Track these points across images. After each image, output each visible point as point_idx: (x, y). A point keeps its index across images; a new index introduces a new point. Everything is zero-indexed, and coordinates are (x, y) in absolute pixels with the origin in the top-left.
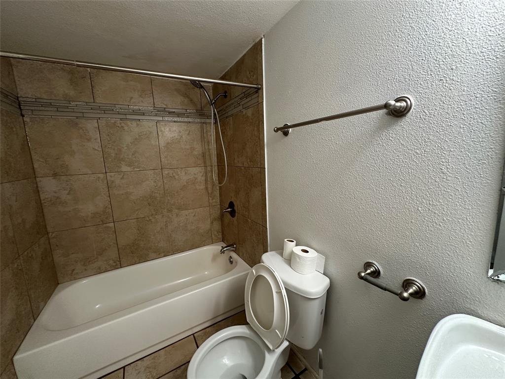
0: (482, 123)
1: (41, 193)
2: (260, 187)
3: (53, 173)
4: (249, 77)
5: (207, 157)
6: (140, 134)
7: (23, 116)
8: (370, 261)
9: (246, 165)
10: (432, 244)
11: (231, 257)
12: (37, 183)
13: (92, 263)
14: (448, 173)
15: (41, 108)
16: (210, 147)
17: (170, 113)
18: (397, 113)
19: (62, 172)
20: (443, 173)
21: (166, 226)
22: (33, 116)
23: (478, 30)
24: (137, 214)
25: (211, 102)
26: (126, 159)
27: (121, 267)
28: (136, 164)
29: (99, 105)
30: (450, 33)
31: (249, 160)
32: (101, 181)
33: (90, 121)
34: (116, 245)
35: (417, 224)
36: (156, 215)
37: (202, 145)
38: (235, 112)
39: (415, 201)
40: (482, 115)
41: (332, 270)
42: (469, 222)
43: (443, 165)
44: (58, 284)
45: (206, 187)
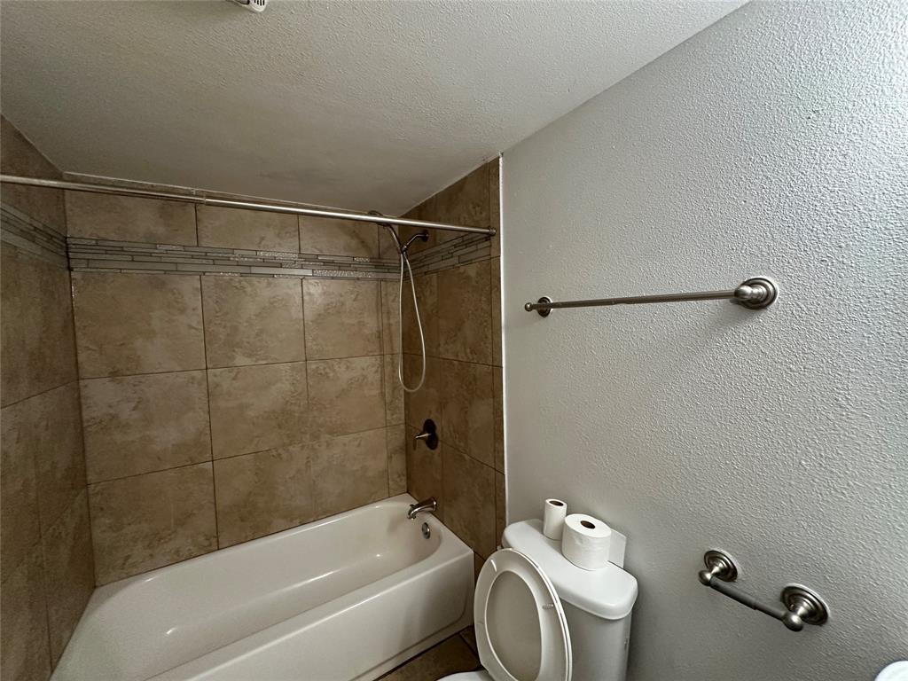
0: (899, 333)
1: (84, 407)
2: (492, 400)
3: (111, 370)
4: (473, 213)
5: (386, 338)
6: (272, 300)
7: (70, 269)
8: (716, 549)
9: (462, 357)
10: (832, 526)
11: (426, 524)
12: (79, 389)
13: (166, 542)
14: (848, 407)
15: (103, 257)
16: (392, 321)
17: (325, 263)
18: (752, 304)
19: (128, 369)
20: (841, 407)
21: (308, 465)
22: (89, 270)
23: (877, 197)
24: (256, 445)
25: (401, 248)
26: (246, 344)
27: (219, 549)
28: (262, 352)
29: (206, 250)
30: (832, 194)
31: (468, 351)
32: (196, 386)
33: (188, 278)
34: (213, 506)
35: (801, 489)
36: (290, 445)
37: (378, 319)
38: (444, 265)
39: (795, 449)
40: (898, 321)
41: (640, 561)
42: (896, 492)
43: (839, 393)
44: (95, 587)
45: (382, 392)
